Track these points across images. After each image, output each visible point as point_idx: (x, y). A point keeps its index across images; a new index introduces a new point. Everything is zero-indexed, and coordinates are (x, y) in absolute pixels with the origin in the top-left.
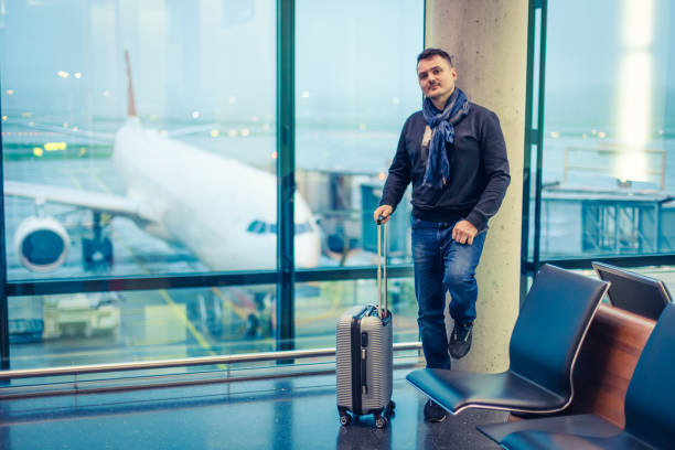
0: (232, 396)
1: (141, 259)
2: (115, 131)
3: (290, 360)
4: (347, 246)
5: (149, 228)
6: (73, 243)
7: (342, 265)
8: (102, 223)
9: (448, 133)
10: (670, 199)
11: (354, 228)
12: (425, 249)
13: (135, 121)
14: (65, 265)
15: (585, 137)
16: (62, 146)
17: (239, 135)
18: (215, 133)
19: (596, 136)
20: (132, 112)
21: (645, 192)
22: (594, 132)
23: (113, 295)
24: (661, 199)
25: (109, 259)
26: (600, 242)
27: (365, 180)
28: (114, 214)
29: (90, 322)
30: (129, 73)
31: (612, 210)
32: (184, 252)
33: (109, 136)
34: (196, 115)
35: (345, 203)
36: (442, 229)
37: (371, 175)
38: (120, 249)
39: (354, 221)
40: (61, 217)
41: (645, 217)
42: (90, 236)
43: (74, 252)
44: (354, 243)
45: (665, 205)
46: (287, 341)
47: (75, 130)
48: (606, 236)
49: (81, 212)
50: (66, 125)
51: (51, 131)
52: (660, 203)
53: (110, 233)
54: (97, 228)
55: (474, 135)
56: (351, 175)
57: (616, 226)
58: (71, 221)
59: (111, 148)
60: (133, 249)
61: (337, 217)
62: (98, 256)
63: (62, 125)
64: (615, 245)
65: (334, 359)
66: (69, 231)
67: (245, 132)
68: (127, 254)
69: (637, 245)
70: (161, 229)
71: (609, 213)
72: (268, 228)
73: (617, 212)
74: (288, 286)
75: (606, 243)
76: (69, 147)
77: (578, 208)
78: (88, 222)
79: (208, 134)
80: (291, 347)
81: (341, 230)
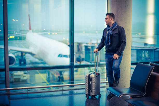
0: (63, 94)
1: (33, 63)
2: (26, 33)
3: (73, 86)
4: (81, 60)
5: (34, 56)
6: (17, 59)
7: (80, 64)
8: (23, 55)
9: (111, 32)
10: (157, 49)
11: (83, 56)
12: (108, 60)
13: (31, 31)
14: (15, 65)
15: (136, 34)
16: (14, 37)
17: (55, 34)
18: (49, 34)
19: (139, 34)
20: (30, 29)
21: (151, 47)
22: (138, 33)
23: (26, 72)
24: (155, 49)
25: (25, 63)
26: (141, 59)
27: (85, 44)
28: (26, 53)
29: (21, 78)
30: (29, 19)
31: (143, 51)
32: (43, 62)
33: (25, 34)
34: (44, 29)
35: (81, 50)
36: (112, 55)
37: (87, 43)
38: (28, 61)
39: (83, 54)
40: (14, 54)
41: (151, 53)
42: (20, 58)
43: (17, 62)
44: (83, 60)
45: (156, 50)
46: (72, 81)
47: (16, 33)
48: (142, 57)
49: (18, 52)
50: (14, 32)
51: (11, 33)
52: (155, 50)
53: (25, 57)
54: (22, 56)
55: (118, 33)
56: (82, 43)
57: (144, 55)
58: (16, 54)
59: (25, 37)
60: (30, 61)
61: (79, 53)
62: (22, 63)
63: (13, 32)
64: (144, 59)
65: (85, 86)
66: (16, 57)
67: (56, 33)
68: (29, 62)
69: (149, 60)
70: (37, 56)
71: (143, 52)
72: (63, 56)
73: (144, 52)
74: (72, 69)
75: (142, 59)
76: (15, 37)
77: (136, 51)
78: (20, 54)
79: (47, 34)
80: (73, 83)
81: (80, 56)
